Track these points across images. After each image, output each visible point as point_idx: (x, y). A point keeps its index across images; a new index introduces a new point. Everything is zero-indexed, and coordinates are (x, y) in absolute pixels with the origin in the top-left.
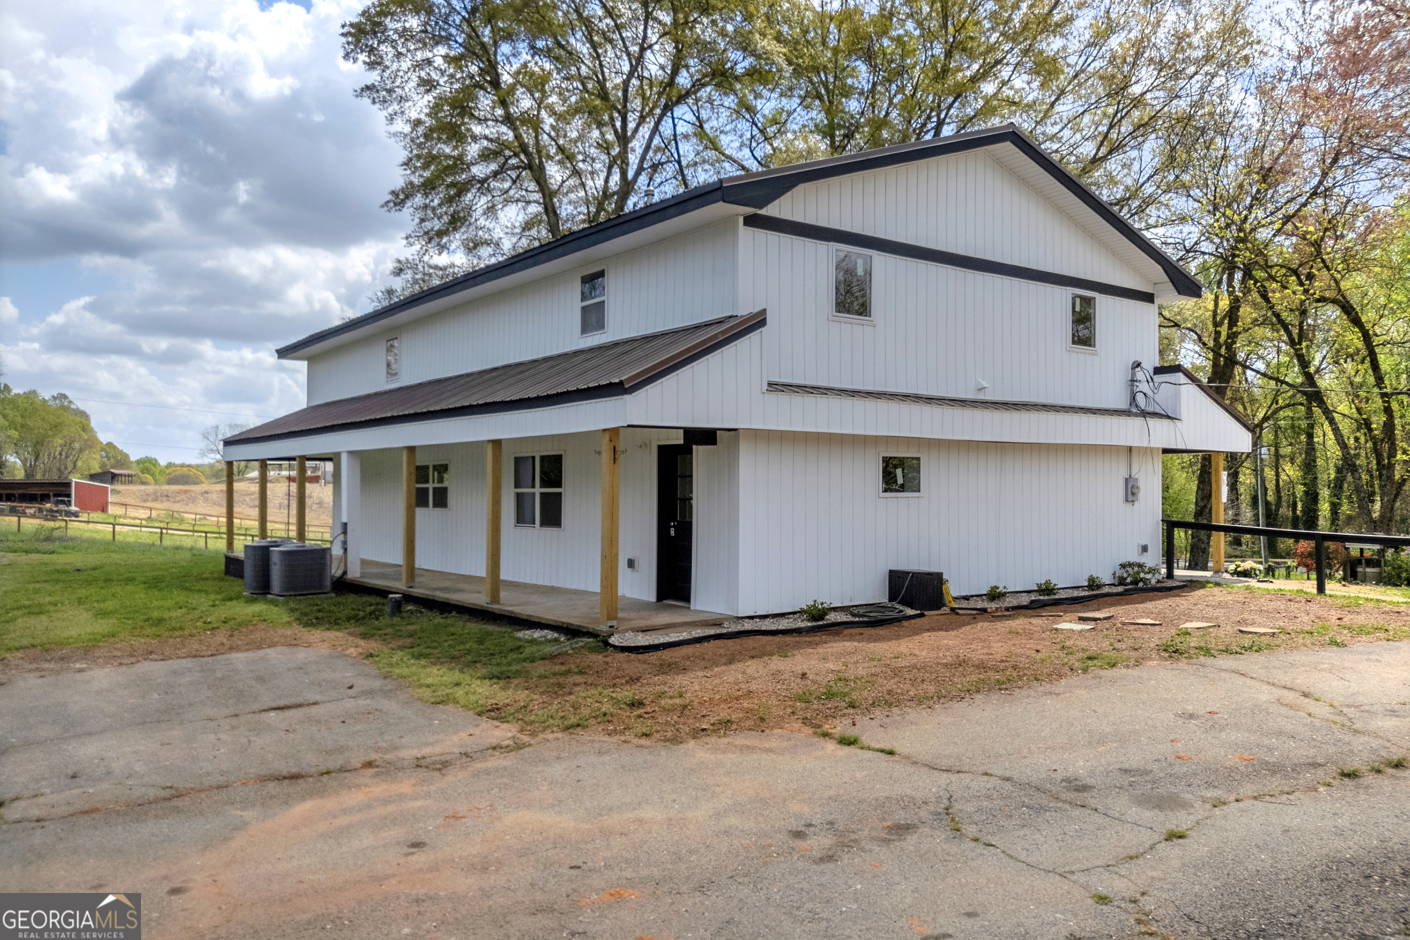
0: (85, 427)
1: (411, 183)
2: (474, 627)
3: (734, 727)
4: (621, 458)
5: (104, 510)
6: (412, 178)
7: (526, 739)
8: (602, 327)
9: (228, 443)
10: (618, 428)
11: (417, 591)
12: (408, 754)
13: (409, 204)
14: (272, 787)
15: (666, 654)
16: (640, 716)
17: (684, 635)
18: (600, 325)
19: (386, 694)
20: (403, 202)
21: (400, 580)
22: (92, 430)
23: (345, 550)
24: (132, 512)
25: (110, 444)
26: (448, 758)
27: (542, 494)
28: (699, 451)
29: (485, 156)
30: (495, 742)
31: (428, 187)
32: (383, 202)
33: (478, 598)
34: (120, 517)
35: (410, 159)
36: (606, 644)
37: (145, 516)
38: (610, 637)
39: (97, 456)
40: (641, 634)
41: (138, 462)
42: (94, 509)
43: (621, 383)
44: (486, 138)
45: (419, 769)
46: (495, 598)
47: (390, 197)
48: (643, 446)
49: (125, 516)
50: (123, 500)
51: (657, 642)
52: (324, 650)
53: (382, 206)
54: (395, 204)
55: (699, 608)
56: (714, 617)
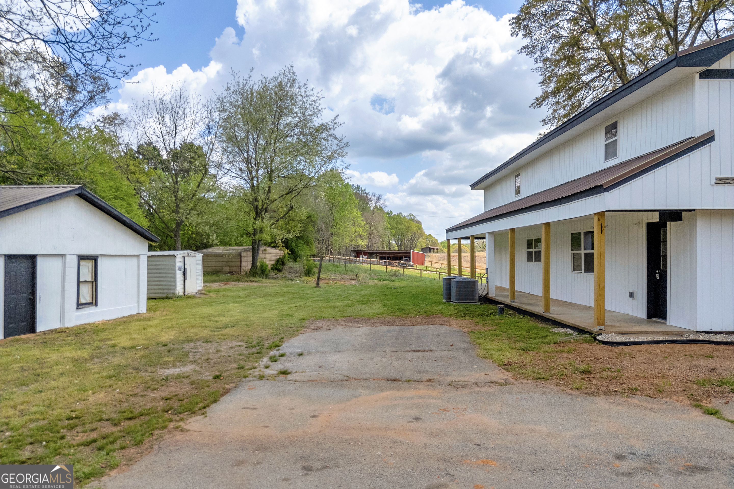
0: (420, 228)
1: (546, 92)
2: (532, 323)
3: (637, 392)
4: (605, 230)
5: (423, 264)
6: (546, 89)
7: (512, 380)
8: (616, 155)
9: (448, 231)
10: (603, 212)
11: (515, 304)
12: (449, 379)
13: (545, 103)
14: (383, 383)
15: (627, 349)
16: (583, 379)
17: (650, 339)
18: (615, 154)
19: (465, 350)
20: (542, 103)
21: (508, 298)
22: (422, 229)
23: (488, 282)
24: (434, 265)
25: (430, 235)
26: (466, 383)
27: (585, 254)
28: (671, 226)
29: (591, 69)
30: (495, 379)
31: (556, 92)
32: (530, 105)
33: (539, 309)
34: (429, 267)
35: (545, 80)
36: (595, 339)
37: (439, 267)
38: (598, 335)
39: (424, 241)
40: (620, 336)
41: (441, 243)
42: (419, 264)
43: (601, 186)
44: (592, 59)
45: (450, 387)
46: (547, 309)
47: (535, 101)
48: (639, 223)
49: (431, 267)
50: (431, 260)
51: (627, 341)
52: (455, 327)
53: (530, 107)
54: (537, 104)
55: (671, 324)
56: (678, 330)
